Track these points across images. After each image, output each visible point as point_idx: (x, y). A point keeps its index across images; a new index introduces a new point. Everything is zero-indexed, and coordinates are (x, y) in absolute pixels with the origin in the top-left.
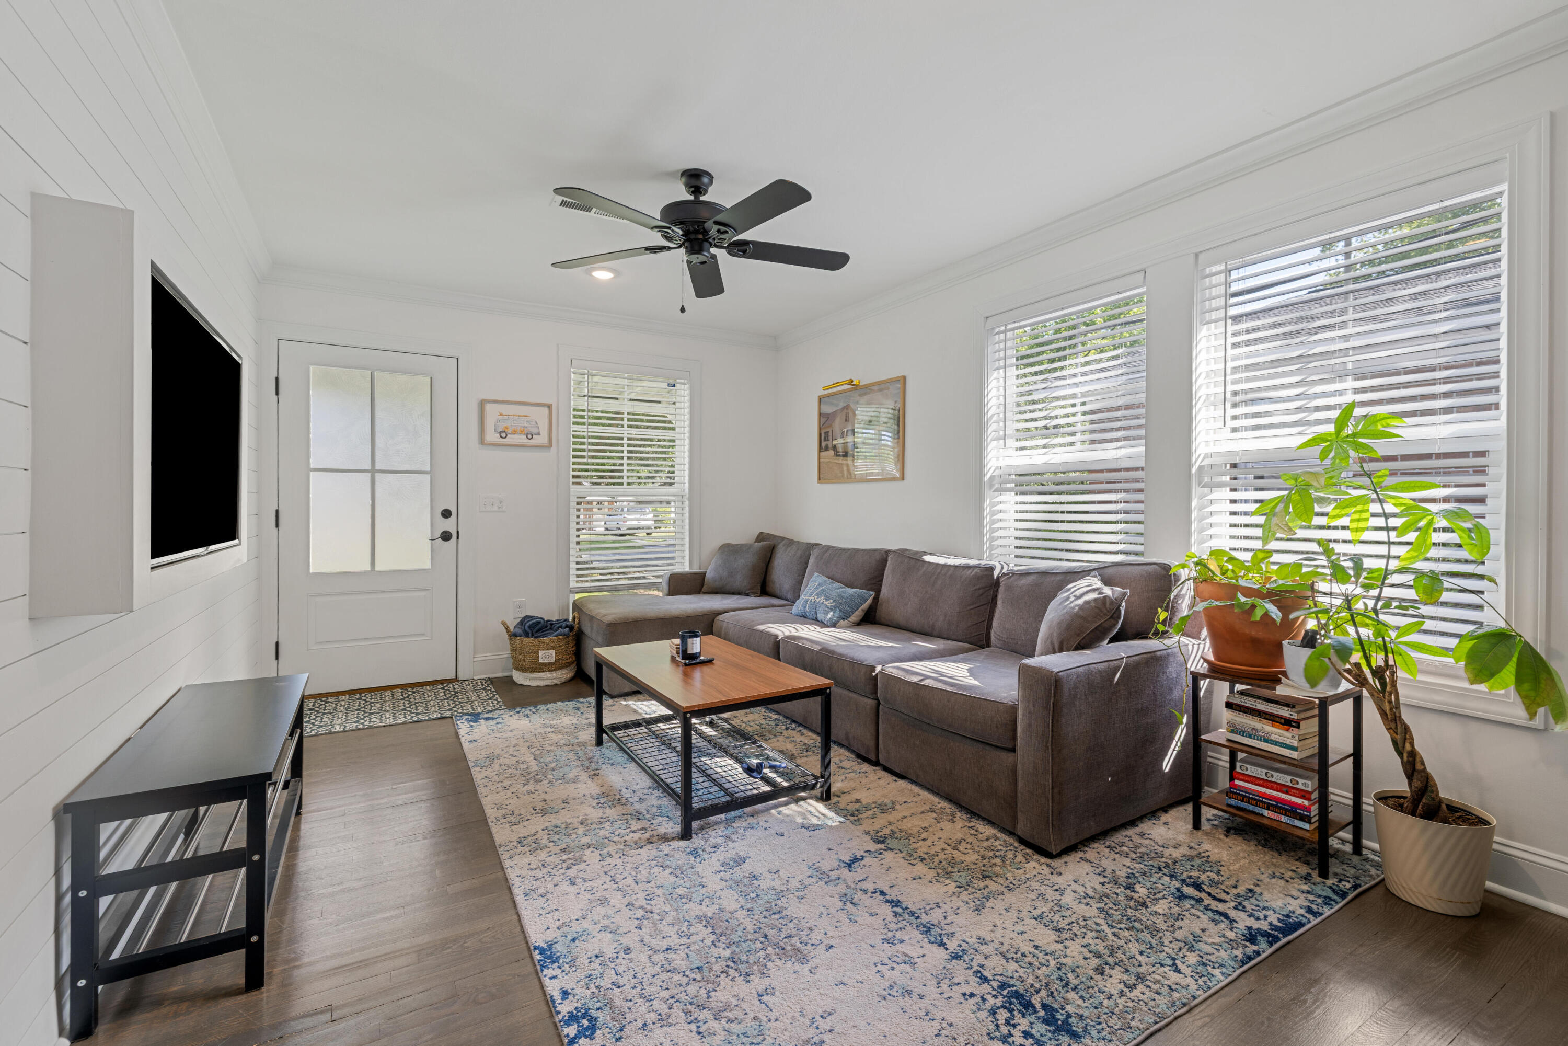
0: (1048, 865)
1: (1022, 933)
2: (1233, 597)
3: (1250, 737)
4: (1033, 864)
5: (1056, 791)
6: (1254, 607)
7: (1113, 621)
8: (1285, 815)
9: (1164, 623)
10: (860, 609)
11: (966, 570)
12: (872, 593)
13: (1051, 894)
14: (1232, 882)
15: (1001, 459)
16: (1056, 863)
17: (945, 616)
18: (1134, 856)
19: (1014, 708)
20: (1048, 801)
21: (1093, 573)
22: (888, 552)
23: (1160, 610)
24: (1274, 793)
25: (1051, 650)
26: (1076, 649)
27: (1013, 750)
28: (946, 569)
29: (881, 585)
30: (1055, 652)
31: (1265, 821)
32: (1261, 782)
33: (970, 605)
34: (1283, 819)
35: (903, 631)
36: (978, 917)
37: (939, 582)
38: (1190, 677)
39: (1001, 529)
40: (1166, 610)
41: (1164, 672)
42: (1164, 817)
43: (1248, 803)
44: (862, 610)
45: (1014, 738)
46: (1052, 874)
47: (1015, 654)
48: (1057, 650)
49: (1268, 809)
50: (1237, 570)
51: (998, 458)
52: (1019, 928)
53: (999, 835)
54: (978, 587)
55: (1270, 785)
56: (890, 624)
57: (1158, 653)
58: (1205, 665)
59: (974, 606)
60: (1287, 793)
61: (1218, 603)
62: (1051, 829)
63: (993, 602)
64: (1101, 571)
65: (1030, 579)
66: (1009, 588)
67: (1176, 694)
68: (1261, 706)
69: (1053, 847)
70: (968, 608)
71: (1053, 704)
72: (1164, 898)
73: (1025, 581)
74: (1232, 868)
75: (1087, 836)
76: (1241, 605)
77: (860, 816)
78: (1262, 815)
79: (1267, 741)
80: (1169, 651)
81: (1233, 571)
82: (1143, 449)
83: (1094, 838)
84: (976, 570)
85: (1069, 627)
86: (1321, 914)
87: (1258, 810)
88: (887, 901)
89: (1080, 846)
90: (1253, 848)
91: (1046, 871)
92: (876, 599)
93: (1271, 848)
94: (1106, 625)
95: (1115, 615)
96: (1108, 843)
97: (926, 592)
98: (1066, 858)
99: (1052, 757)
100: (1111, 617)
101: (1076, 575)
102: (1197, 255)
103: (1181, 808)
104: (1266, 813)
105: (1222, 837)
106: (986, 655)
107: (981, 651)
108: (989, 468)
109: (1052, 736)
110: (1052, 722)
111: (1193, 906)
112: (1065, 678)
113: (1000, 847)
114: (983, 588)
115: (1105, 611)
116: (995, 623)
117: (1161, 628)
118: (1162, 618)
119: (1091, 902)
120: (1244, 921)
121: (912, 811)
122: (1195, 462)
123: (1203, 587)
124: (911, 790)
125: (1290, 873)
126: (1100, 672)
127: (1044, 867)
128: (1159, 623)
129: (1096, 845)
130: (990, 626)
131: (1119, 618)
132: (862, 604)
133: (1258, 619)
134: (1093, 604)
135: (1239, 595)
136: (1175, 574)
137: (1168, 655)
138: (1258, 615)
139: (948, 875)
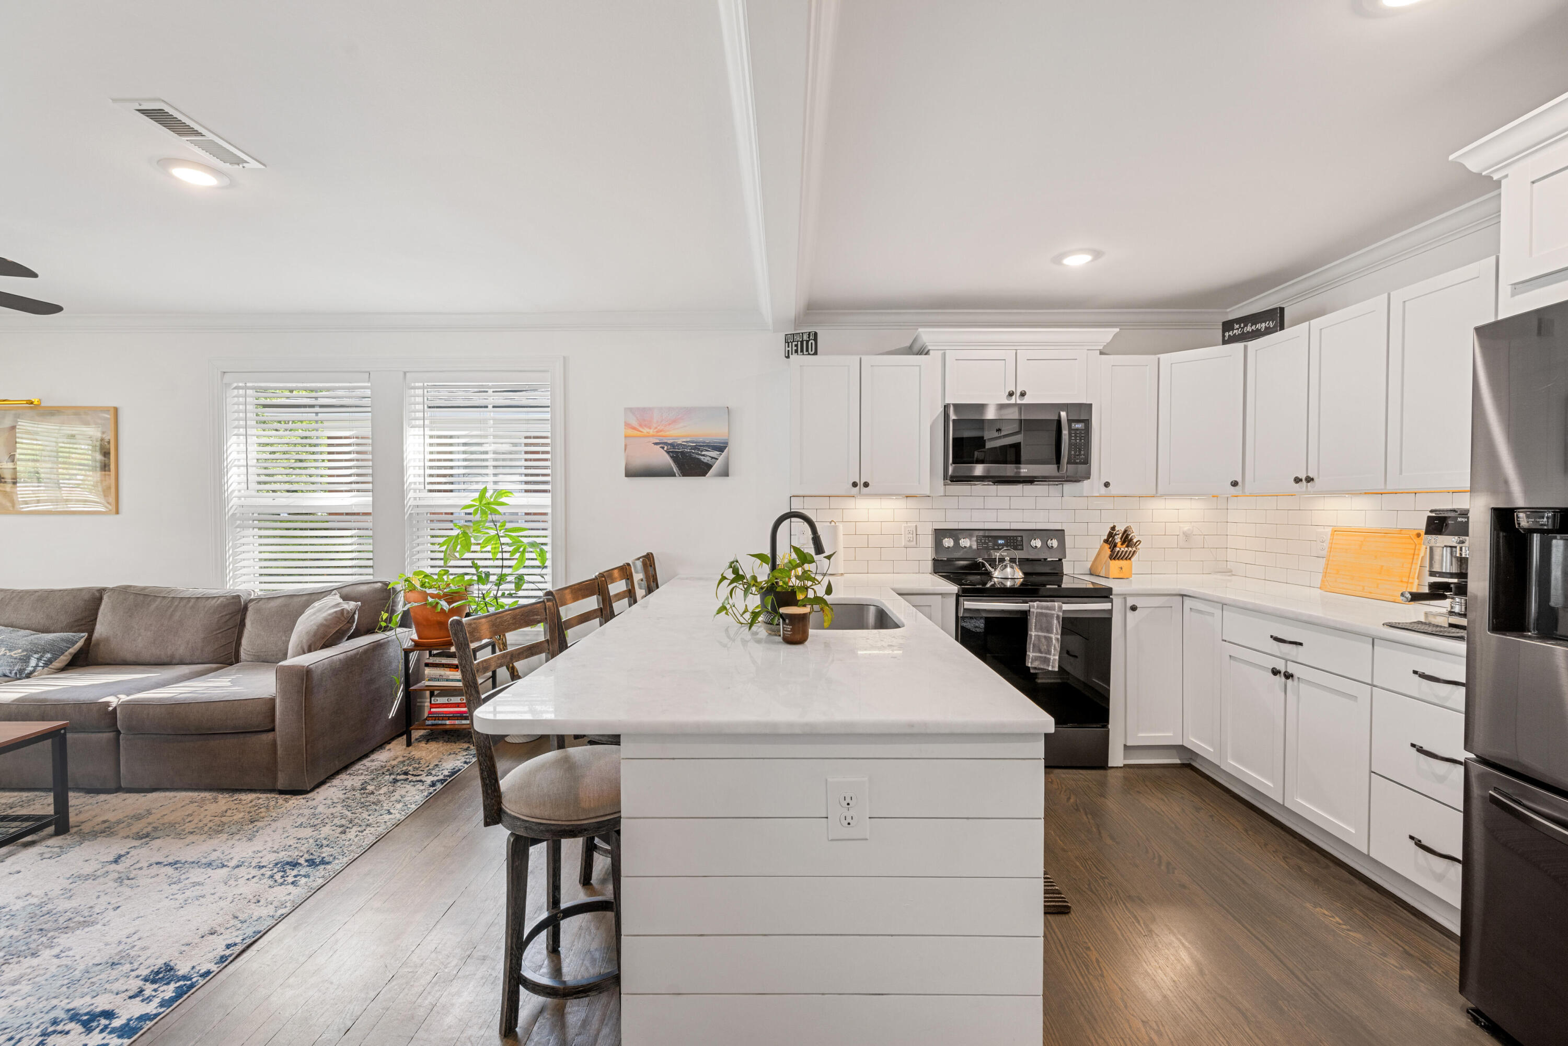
0: (303, 799)
1: (288, 837)
2: (427, 600)
3: (439, 681)
4: (291, 802)
5: (309, 746)
6: (437, 603)
7: (349, 625)
8: (458, 720)
9: (385, 621)
10: (67, 653)
11: (210, 600)
12: (83, 634)
13: (307, 812)
14: (427, 765)
15: (243, 499)
16: (309, 796)
17: (188, 644)
18: (366, 773)
19: (272, 701)
20: (303, 755)
21: (333, 592)
22: (102, 591)
23: (383, 612)
24: (452, 709)
25: (301, 652)
26: (322, 648)
27: (273, 730)
28: (185, 601)
29: (95, 624)
30: (304, 653)
31: (448, 727)
32: (445, 706)
33: (217, 630)
34: (457, 722)
35: (132, 667)
36: (252, 843)
37: (178, 614)
38: (403, 652)
39: (244, 560)
40: (387, 612)
41: (386, 653)
42: (388, 747)
43: (439, 720)
44: (70, 654)
45: (273, 721)
46: (307, 801)
47: (266, 664)
48: (306, 652)
49: (449, 720)
50: (431, 582)
51: (239, 498)
52: (286, 835)
53: (261, 796)
54: (224, 613)
55: (450, 705)
56: (112, 662)
57: (382, 641)
58: (413, 643)
59: (222, 630)
60: (458, 707)
61: (416, 604)
62: (305, 774)
63: (242, 624)
64: (340, 590)
65: (278, 602)
66: (258, 611)
67: (394, 665)
68: (444, 661)
69: (308, 785)
70: (215, 633)
71: (306, 688)
72: (385, 785)
73: (273, 604)
74: (427, 758)
75: (332, 772)
76: (430, 604)
77: (112, 830)
78: (446, 724)
79: (447, 680)
80: (389, 639)
81: (429, 583)
82: (371, 499)
83: (338, 773)
84: (221, 599)
85: (315, 634)
86: (470, 762)
87: (443, 722)
88: (165, 865)
89: (328, 780)
90: (441, 745)
91: (303, 801)
92: (89, 639)
93: (451, 742)
94: (344, 628)
95: (351, 621)
96: (348, 773)
97: (162, 625)
98: (318, 790)
99: (305, 724)
100: (348, 622)
101: (319, 595)
102: (405, 373)
103: (400, 739)
104: (448, 722)
105: (424, 745)
106: (237, 669)
107: (230, 667)
108: (230, 506)
109: (305, 710)
110: (305, 699)
111: (402, 784)
112: (313, 669)
113: (263, 803)
114: (230, 614)
115: (343, 619)
116: (244, 641)
117: (383, 624)
118: (384, 618)
119: (337, 805)
120: (429, 780)
121: (171, 809)
122: (407, 512)
123: (410, 595)
124: (165, 797)
125: (459, 750)
126: (340, 660)
127: (302, 800)
128: (382, 621)
129: (340, 776)
130: (238, 644)
131: (354, 622)
132: (69, 648)
133: (439, 610)
134: (334, 614)
135: (429, 598)
136: (393, 588)
137: (389, 641)
138: (439, 607)
139: (220, 832)
